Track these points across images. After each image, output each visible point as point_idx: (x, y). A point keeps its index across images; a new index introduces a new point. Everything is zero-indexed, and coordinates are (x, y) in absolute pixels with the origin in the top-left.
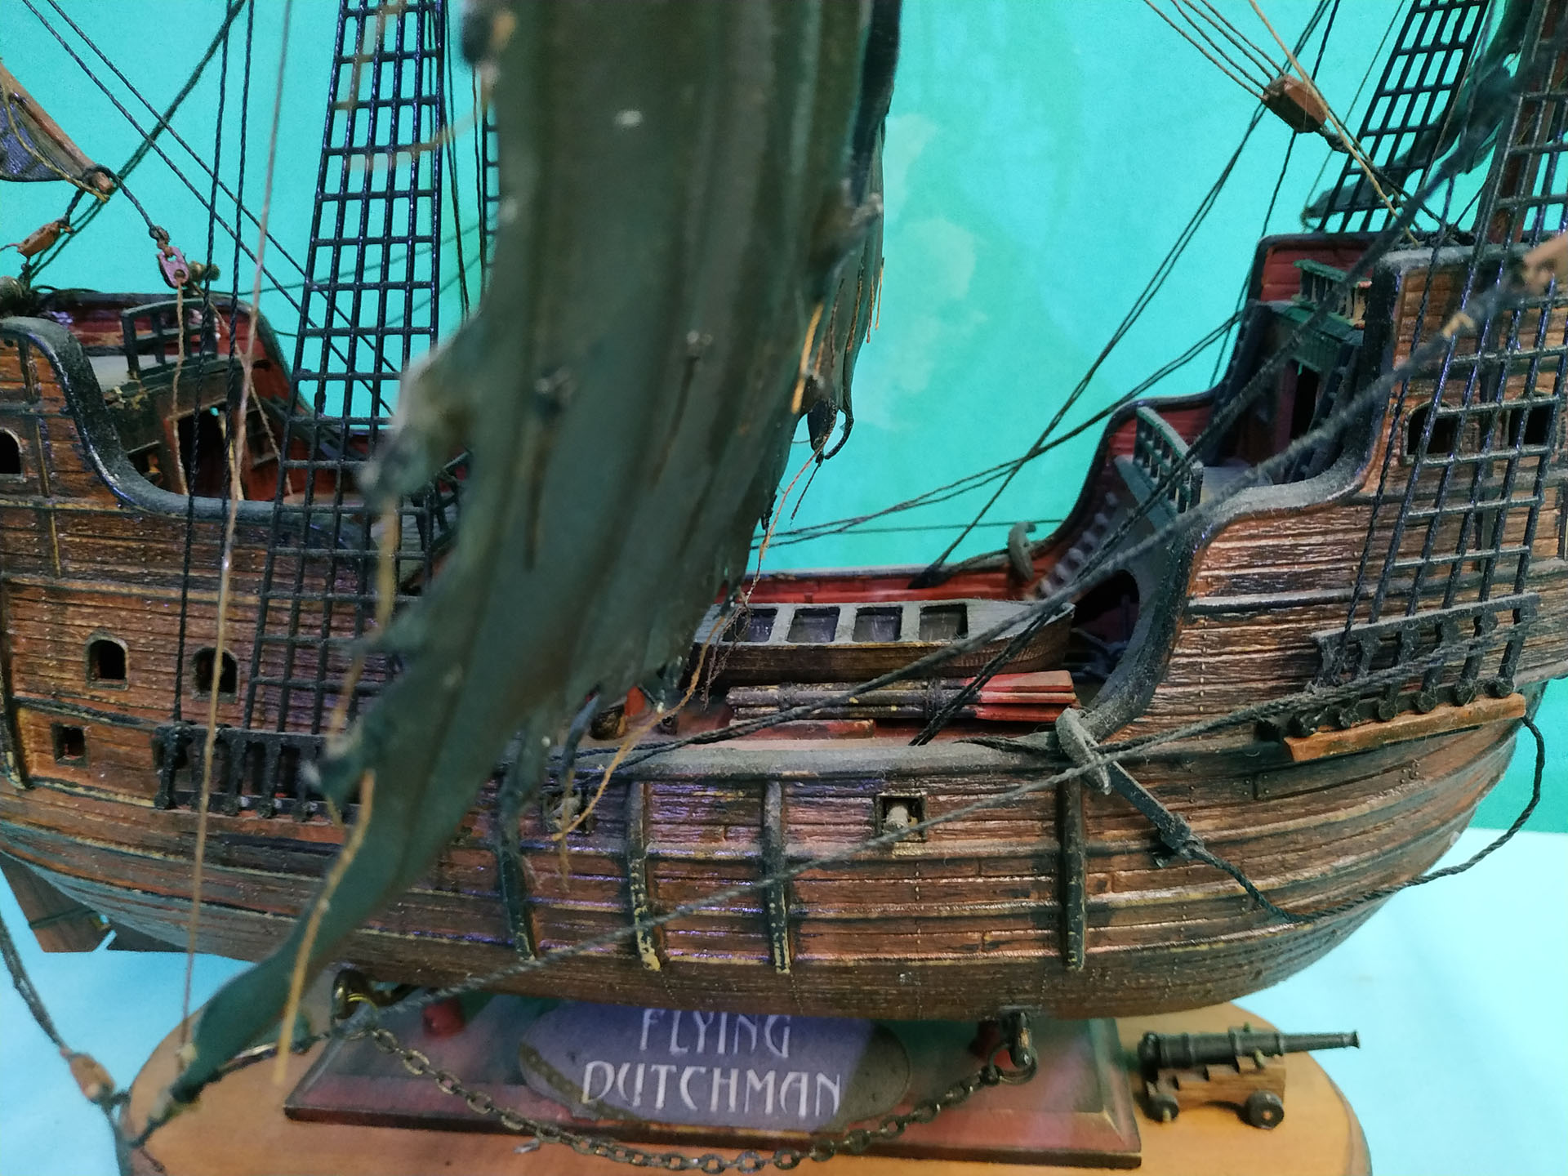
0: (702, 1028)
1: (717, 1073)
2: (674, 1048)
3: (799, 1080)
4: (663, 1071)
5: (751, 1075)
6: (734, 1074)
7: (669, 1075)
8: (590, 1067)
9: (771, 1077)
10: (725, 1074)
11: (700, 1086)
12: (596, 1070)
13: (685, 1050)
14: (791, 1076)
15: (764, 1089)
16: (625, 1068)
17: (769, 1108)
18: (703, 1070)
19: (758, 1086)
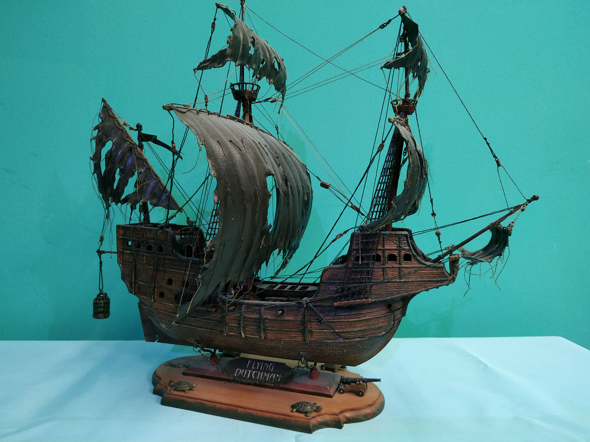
0: (258, 365)
1: (259, 372)
2: (253, 368)
3: (273, 375)
4: (250, 371)
5: (265, 373)
6: (262, 373)
7: (251, 372)
8: (237, 370)
9: (269, 374)
10: (261, 373)
11: (256, 375)
12: (238, 370)
13: (255, 368)
14: (272, 374)
15: (267, 376)
16: (243, 370)
17: (267, 379)
18: (257, 372)
19: (266, 376)
